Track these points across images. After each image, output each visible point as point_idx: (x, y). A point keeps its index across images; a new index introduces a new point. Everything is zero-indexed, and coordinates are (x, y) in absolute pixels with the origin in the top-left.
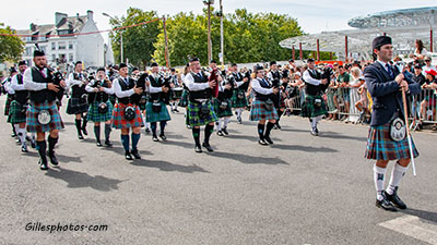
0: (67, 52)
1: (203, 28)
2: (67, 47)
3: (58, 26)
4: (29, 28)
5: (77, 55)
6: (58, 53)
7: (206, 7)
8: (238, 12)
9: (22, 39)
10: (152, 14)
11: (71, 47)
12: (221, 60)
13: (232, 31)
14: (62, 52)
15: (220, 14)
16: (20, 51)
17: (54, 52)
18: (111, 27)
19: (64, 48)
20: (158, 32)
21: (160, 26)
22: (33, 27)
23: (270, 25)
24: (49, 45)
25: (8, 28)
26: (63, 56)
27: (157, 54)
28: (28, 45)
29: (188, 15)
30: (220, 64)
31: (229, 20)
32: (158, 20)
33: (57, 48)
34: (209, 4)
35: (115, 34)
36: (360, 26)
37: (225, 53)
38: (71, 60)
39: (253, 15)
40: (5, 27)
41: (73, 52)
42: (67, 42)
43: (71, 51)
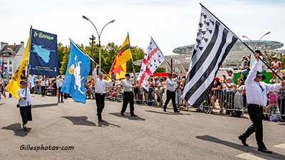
0: (8, 66)
2: (8, 63)
3: (3, 50)
5: (14, 68)
7: (91, 41)
8: (109, 45)
10: (59, 44)
11: (11, 63)
13: (106, 55)
15: (99, 46)
20: (63, 55)
21: (64, 52)
27: (62, 68)
31: (104, 49)
32: (63, 48)
34: (93, 39)
36: (180, 53)
38: (11, 71)
39: (118, 46)
41: (12, 66)
42: (8, 60)
43: (10, 65)
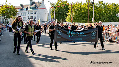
0: (34, 15)
1: (86, 8)
2: (34, 13)
3: (31, 5)
4: (20, 6)
5: (37, 16)
6: (30, 15)
8: (100, 2)
9: (17, 9)
10: (67, 2)
11: (35, 13)
12: (93, 21)
14: (32, 15)
15: (93, 3)
16: (16, 14)
17: (29, 15)
18: (51, 6)
19: (33, 14)
20: (69, 9)
21: (70, 7)
22: (22, 5)
23: (112, 8)
24: (27, 12)
25: (12, 6)
26: (32, 17)
27: (68, 17)
28: (19, 12)
29: (80, 3)
30: (92, 22)
31: (96, 5)
32: (69, 4)
33: (30, 14)
35: (52, 9)
37: (94, 18)
38: (35, 18)
39: (106, 3)
40: (11, 5)
41: (36, 15)
42: (34, 11)
43: (35, 15)
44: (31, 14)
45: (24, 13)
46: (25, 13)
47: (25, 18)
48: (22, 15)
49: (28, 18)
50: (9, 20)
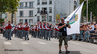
44: (43, 3)
45: (30, 3)
46: (32, 2)
47: (32, 11)
48: (26, 6)
49: (38, 12)
50: (3, 16)
